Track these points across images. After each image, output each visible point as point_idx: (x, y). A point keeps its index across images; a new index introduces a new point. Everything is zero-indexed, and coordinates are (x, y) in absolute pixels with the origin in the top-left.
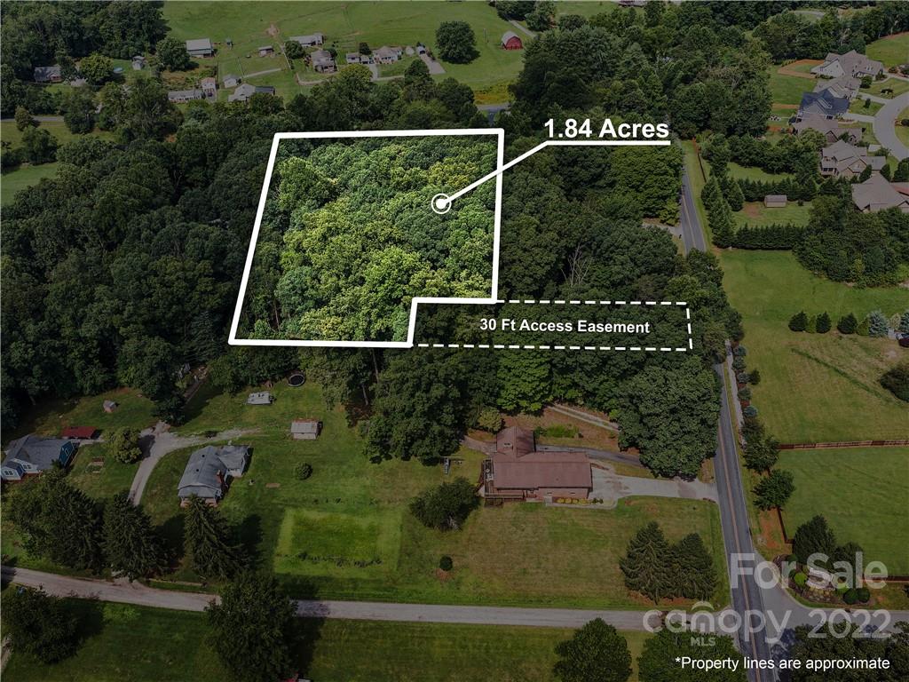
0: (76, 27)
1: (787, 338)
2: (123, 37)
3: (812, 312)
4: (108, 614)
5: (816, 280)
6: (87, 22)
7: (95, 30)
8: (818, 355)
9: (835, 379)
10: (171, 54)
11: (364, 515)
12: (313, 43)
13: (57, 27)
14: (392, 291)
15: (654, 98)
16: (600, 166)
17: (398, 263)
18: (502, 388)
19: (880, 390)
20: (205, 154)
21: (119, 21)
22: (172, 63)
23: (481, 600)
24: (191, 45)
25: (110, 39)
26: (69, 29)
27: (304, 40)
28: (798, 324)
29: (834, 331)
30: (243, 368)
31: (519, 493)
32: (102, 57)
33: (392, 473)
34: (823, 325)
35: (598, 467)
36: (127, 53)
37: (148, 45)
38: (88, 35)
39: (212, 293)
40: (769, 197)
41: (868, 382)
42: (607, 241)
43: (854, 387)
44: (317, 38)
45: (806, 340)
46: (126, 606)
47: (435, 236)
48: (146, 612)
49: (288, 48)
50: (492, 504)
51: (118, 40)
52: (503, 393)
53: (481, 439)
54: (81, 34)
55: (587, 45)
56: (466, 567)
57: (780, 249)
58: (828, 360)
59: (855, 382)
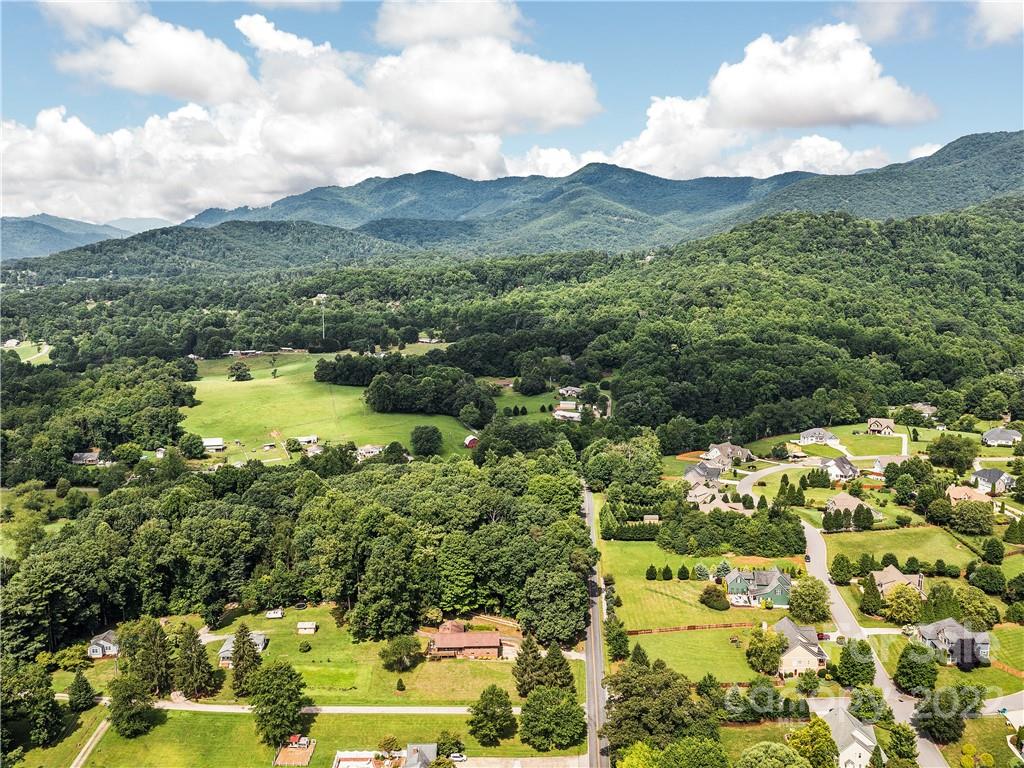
0: (115, 424)
1: (642, 583)
2: (151, 434)
3: (659, 566)
4: (169, 715)
5: (668, 555)
6: (124, 421)
7: (130, 427)
8: (663, 591)
9: (672, 601)
10: (191, 445)
11: (347, 668)
12: (310, 442)
13: (99, 424)
14: (373, 526)
15: (570, 461)
16: (519, 486)
17: (377, 510)
18: (443, 592)
19: (699, 604)
20: (235, 483)
21: (150, 421)
22: (190, 452)
23: (423, 703)
24: (206, 442)
25: (140, 434)
26: (108, 425)
27: (302, 440)
28: (651, 575)
29: (675, 578)
30: (265, 594)
31: (452, 653)
32: (134, 445)
33: (366, 648)
34: (667, 575)
35: (507, 645)
36: (153, 446)
37: (170, 440)
38: (123, 430)
39: (249, 542)
40: (645, 517)
41: (692, 602)
42: (513, 508)
43: (684, 605)
44: (313, 438)
45: (656, 584)
46: (182, 711)
47: (402, 504)
48: (195, 714)
49: (289, 444)
50: (433, 660)
51: (146, 435)
52: (444, 597)
53: (429, 632)
54: (118, 429)
55: (526, 435)
56: (414, 689)
57: (646, 540)
58: (668, 593)
59: (685, 602)
